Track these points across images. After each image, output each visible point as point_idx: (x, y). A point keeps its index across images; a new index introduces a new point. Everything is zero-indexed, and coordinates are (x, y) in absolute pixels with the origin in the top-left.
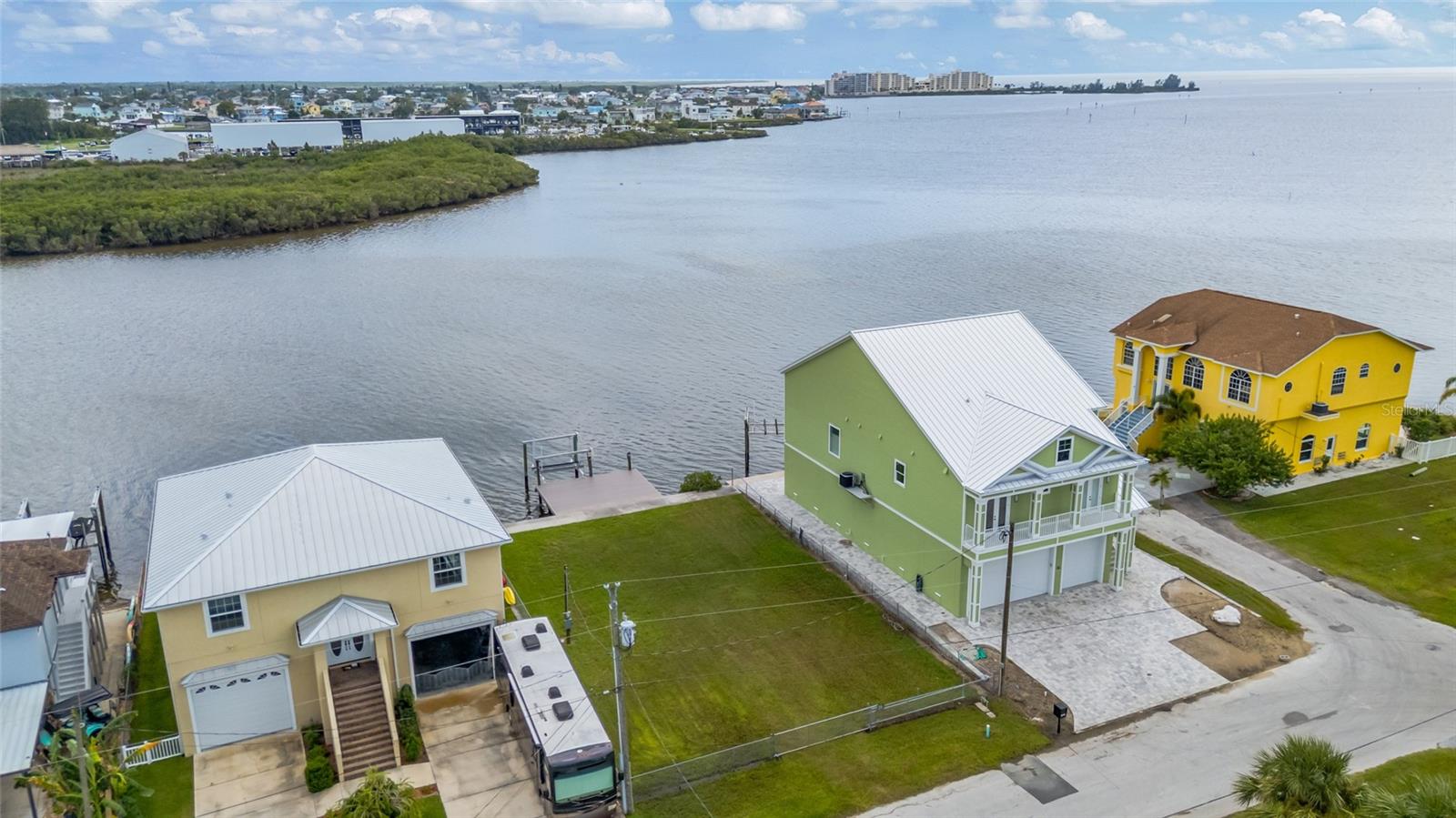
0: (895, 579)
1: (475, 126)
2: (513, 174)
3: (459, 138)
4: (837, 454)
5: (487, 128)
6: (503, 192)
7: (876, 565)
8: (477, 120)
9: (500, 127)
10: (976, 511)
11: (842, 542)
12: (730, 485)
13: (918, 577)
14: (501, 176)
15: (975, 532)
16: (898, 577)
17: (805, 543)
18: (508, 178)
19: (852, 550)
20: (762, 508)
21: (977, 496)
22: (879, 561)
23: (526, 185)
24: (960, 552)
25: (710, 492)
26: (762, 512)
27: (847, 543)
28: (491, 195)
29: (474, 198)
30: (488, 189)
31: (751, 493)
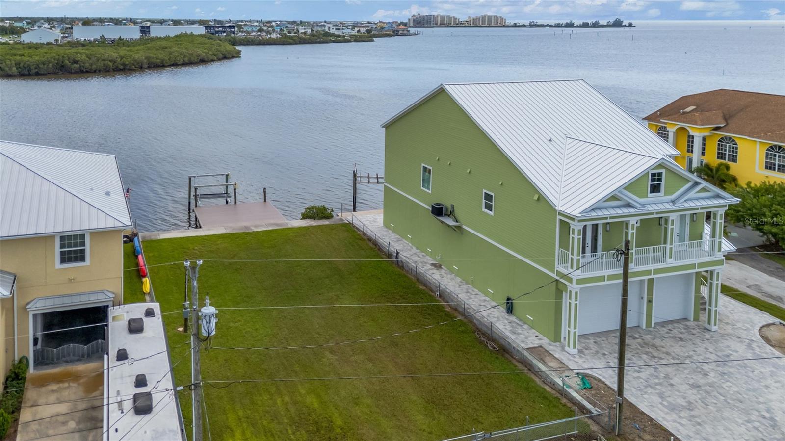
0: (485, 300)
1: (211, 31)
2: (226, 51)
3: (201, 36)
4: (429, 190)
5: (217, 32)
6: (219, 60)
7: (465, 287)
8: (212, 28)
9: (224, 32)
10: (571, 235)
11: (432, 265)
12: (340, 217)
13: (508, 299)
14: (219, 51)
15: (570, 256)
16: (487, 299)
17: (400, 264)
18: (223, 53)
19: (442, 272)
20: (364, 234)
21: (573, 219)
22: (467, 283)
23: (233, 57)
24: (554, 276)
25: (324, 220)
26: (365, 238)
27: (437, 266)
28: (213, 61)
29: (203, 61)
30: (211, 57)
31: (356, 223)
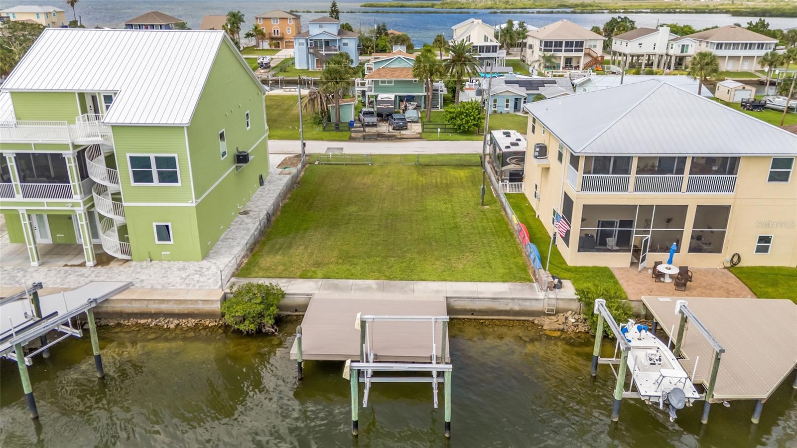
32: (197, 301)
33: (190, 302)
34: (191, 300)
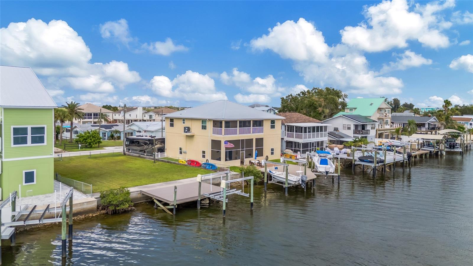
32: (83, 203)
33: (79, 205)
34: (80, 203)
